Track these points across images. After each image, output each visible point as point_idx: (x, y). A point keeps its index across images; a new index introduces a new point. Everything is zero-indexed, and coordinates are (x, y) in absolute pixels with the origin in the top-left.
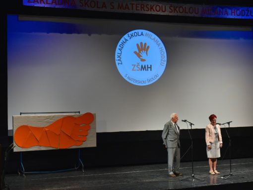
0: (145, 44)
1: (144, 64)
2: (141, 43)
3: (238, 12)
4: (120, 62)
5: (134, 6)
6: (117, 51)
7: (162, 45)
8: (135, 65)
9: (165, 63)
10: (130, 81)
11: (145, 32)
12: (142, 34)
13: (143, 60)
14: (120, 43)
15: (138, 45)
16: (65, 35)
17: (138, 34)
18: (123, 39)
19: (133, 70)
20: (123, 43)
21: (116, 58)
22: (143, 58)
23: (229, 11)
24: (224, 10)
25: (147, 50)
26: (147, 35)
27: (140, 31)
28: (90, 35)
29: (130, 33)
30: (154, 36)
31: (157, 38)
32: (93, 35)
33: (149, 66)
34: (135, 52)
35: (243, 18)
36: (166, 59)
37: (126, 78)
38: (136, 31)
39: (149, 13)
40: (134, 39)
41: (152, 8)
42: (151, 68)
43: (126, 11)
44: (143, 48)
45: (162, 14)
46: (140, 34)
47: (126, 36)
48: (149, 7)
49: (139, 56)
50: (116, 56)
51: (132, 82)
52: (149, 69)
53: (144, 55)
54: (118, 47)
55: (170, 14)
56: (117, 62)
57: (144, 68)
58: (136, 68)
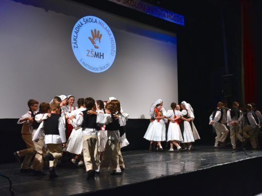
0: (98, 31)
1: (97, 51)
2: (95, 30)
3: (172, 17)
4: (76, 45)
6: (73, 34)
7: (112, 36)
8: (89, 51)
9: (115, 53)
11: (98, 20)
12: (96, 21)
13: (97, 47)
14: (76, 26)
15: (92, 31)
17: (92, 21)
19: (87, 55)
20: (79, 27)
21: (73, 41)
22: (97, 45)
23: (166, 14)
24: (163, 12)
25: (100, 38)
26: (100, 23)
27: (94, 18)
28: (47, 11)
29: (86, 18)
30: (106, 25)
31: (108, 28)
32: (49, 11)
33: (102, 54)
34: (90, 38)
35: (175, 22)
36: (115, 49)
37: (81, 63)
38: (91, 17)
40: (88, 24)
42: (103, 56)
46: (94, 21)
47: (81, 20)
49: (93, 43)
50: (72, 39)
51: (87, 68)
52: (102, 57)
53: (97, 42)
54: (74, 30)
55: (124, 5)
56: (73, 45)
57: (97, 55)
58: (90, 54)
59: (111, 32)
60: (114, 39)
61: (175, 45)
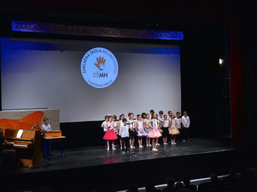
0: (103, 58)
1: (101, 72)
2: (100, 57)
3: (169, 35)
4: (84, 71)
5: (94, 31)
6: (82, 63)
7: (115, 59)
8: (95, 73)
9: (117, 71)
10: (92, 85)
11: (102, 49)
13: (101, 70)
14: (84, 57)
15: (97, 59)
16: (43, 51)
17: (97, 51)
18: (86, 55)
19: (94, 77)
20: (87, 57)
21: (82, 68)
22: (101, 68)
23: (163, 34)
24: (159, 34)
25: (104, 63)
26: (104, 51)
27: (99, 49)
28: (62, 51)
29: (91, 50)
30: (109, 52)
31: (111, 54)
32: (64, 52)
33: (106, 74)
34: (95, 64)
35: (173, 39)
36: (118, 68)
37: (89, 83)
38: (96, 49)
39: (105, 36)
40: (94, 54)
41: (107, 32)
43: (88, 35)
44: (101, 61)
45: (114, 36)
46: (99, 51)
47: (88, 53)
48: (105, 31)
49: (98, 67)
50: (82, 67)
52: (106, 76)
53: (102, 66)
54: (83, 60)
55: (120, 37)
56: (82, 71)
57: (102, 75)
58: (96, 75)
59: (114, 56)
60: (116, 61)
61: (179, 56)
